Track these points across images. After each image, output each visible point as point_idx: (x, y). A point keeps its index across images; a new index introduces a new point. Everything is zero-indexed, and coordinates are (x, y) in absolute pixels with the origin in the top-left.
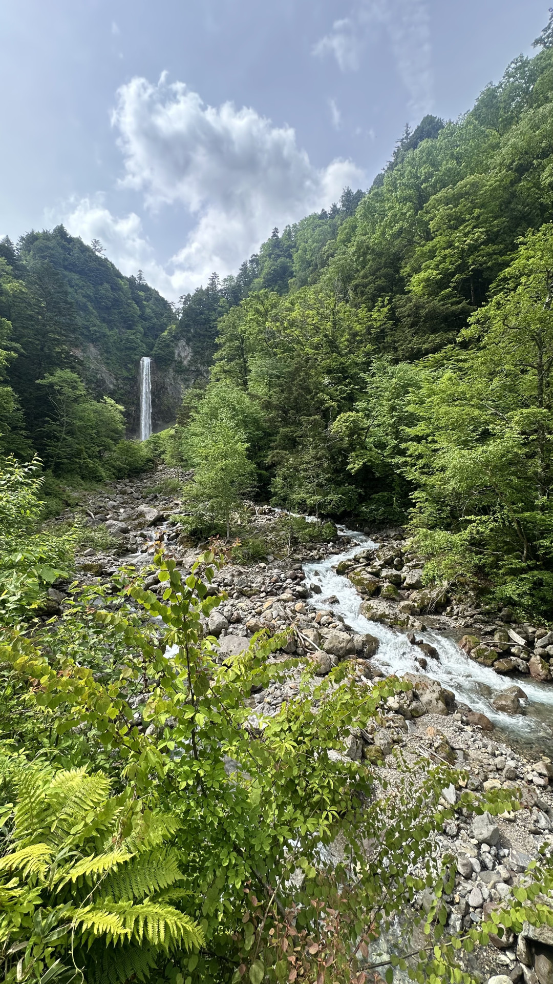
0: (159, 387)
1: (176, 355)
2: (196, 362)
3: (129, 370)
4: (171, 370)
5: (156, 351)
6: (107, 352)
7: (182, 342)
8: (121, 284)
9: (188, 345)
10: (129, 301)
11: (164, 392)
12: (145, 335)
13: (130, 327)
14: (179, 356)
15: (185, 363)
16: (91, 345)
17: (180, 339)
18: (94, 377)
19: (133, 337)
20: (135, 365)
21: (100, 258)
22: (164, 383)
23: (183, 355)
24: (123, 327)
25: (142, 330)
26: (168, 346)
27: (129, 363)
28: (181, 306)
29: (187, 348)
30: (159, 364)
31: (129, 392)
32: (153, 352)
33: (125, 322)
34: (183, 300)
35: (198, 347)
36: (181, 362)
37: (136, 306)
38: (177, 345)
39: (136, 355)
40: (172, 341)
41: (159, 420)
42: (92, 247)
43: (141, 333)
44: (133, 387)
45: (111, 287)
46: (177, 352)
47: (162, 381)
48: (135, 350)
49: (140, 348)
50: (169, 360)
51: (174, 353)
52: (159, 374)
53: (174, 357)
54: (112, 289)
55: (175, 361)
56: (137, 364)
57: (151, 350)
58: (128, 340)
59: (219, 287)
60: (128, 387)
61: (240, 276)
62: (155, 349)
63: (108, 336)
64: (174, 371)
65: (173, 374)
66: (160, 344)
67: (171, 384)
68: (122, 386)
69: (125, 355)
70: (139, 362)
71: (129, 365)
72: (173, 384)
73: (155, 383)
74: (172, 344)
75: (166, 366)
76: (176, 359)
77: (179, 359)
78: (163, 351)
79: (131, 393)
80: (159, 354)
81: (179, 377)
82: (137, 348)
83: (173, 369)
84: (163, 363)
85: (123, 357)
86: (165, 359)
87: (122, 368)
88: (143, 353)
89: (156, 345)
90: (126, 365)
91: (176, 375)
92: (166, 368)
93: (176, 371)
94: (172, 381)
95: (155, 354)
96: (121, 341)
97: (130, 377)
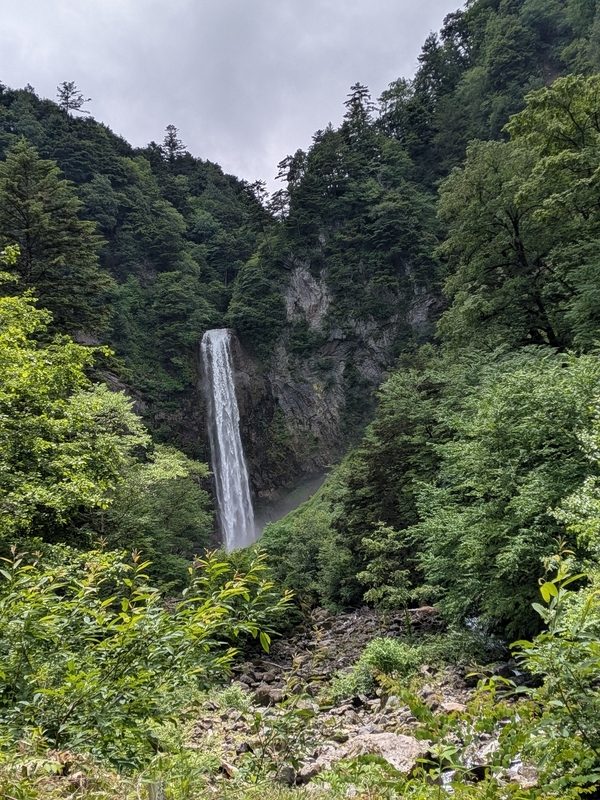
0: (255, 402)
1: (290, 309)
2: (343, 316)
3: (175, 371)
4: (281, 350)
5: (237, 311)
7: (302, 273)
8: (132, 170)
9: (316, 276)
10: (158, 203)
11: (270, 414)
12: (205, 277)
13: (164, 266)
14: (299, 309)
15: (316, 324)
17: (294, 267)
19: (175, 287)
20: (191, 356)
21: (79, 120)
22: (268, 387)
23: (306, 305)
24: (149, 269)
25: (195, 265)
26: (265, 291)
27: (172, 355)
28: (284, 185)
29: (314, 285)
30: (250, 340)
31: (182, 428)
32: (230, 315)
33: (152, 256)
34: (288, 169)
35: (343, 277)
36: (305, 325)
37: (174, 212)
38: (287, 284)
39: (188, 329)
40: (272, 277)
41: (267, 487)
42: (58, 101)
43: (194, 275)
44: (189, 413)
45: (113, 180)
46: (289, 300)
47: (261, 383)
48: (185, 318)
49: (198, 312)
50: (273, 325)
51: (281, 305)
52: (253, 366)
53: (283, 317)
54: (116, 185)
55: (289, 325)
56: (194, 350)
57: (224, 310)
58: (164, 298)
59: (374, 116)
60: (178, 416)
61: (422, 75)
62: (233, 305)
63: (118, 299)
64: (288, 351)
65: (287, 359)
66: (243, 290)
67: (286, 386)
68: (162, 415)
69: (162, 337)
70: (198, 346)
71: (174, 360)
72: (291, 384)
73: (244, 394)
74: (273, 284)
75: (267, 342)
76: (290, 319)
77: (298, 318)
78: (256, 306)
79: (187, 430)
80: (248, 316)
81: (305, 365)
82: (189, 311)
83: (286, 346)
84: (260, 337)
85: (158, 342)
86: (264, 326)
87: (156, 368)
88: (206, 322)
89: (235, 296)
90: (167, 361)
91: (297, 362)
92: (267, 348)
93: (294, 351)
94: (289, 379)
95: (236, 319)
96: (149, 304)
97: (182, 389)
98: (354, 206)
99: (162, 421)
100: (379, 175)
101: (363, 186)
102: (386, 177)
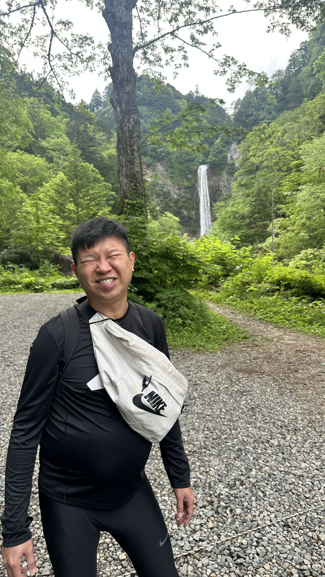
0: (214, 191)
1: (229, 158)
3: (188, 180)
4: (224, 173)
5: (211, 159)
6: (171, 167)
7: (234, 145)
8: (179, 106)
11: (219, 195)
14: (232, 158)
15: (237, 164)
16: (158, 164)
17: (231, 143)
18: (162, 190)
20: (194, 174)
22: (219, 186)
23: (235, 157)
26: (221, 152)
27: (188, 174)
28: (232, 112)
29: (238, 150)
30: (214, 170)
31: (190, 199)
32: (209, 160)
34: (234, 106)
36: (233, 164)
38: (229, 149)
39: (194, 165)
40: (225, 147)
44: (192, 194)
45: (172, 110)
46: (229, 155)
47: (217, 184)
48: (193, 161)
49: (197, 159)
50: (222, 164)
51: (226, 157)
52: (214, 179)
53: (226, 161)
54: (174, 112)
55: (228, 164)
56: (195, 173)
57: (207, 158)
58: (187, 153)
60: (188, 195)
62: (210, 157)
63: (171, 154)
64: (227, 174)
65: (226, 177)
66: (214, 151)
67: (225, 186)
68: (184, 194)
69: (186, 167)
70: (197, 171)
71: (189, 176)
72: (227, 185)
73: (211, 188)
74: (224, 149)
75: (220, 170)
76: (229, 162)
77: (232, 161)
78: (217, 157)
79: (192, 200)
80: (214, 160)
81: (232, 179)
82: (195, 158)
83: (226, 172)
84: (218, 168)
85: (184, 169)
86: (219, 164)
87: (183, 179)
88: (200, 162)
89: (211, 153)
90: (186, 176)
91: (230, 178)
92: (220, 172)
93: (229, 174)
94: (226, 183)
95: (211, 162)
96: (182, 156)
97: (190, 186)
98: (255, 121)
99: (183, 196)
100: (265, 109)
101: (259, 113)
102: (268, 110)
